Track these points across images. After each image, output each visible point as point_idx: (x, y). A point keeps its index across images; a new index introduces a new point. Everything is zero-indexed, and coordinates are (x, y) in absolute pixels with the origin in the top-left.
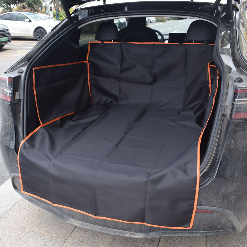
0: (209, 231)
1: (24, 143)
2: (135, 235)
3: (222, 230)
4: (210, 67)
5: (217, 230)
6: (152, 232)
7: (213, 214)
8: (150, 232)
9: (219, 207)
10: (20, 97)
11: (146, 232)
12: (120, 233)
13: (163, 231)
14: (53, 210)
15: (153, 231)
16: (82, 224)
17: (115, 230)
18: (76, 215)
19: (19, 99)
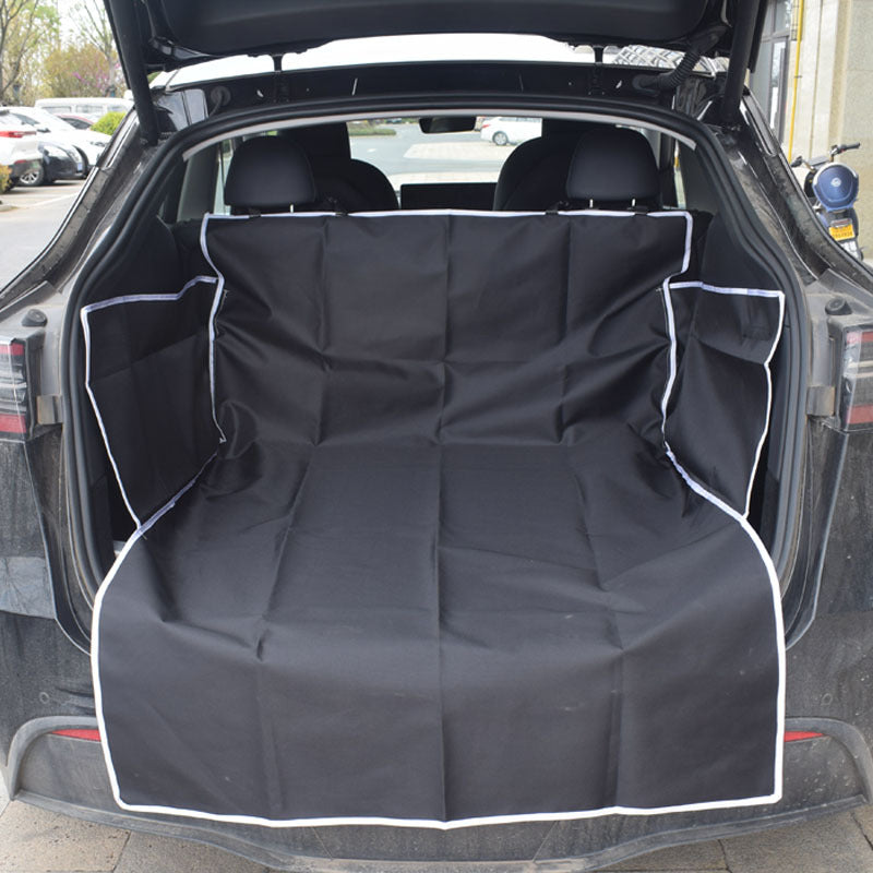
0: (790, 813)
2: (555, 868)
3: (825, 805)
5: (814, 805)
6: (610, 846)
7: (810, 744)
8: (602, 847)
9: (828, 714)
10: (56, 417)
11: (590, 850)
13: (648, 837)
14: (223, 838)
15: (614, 842)
17: (478, 863)
18: (324, 837)
19: (53, 422)
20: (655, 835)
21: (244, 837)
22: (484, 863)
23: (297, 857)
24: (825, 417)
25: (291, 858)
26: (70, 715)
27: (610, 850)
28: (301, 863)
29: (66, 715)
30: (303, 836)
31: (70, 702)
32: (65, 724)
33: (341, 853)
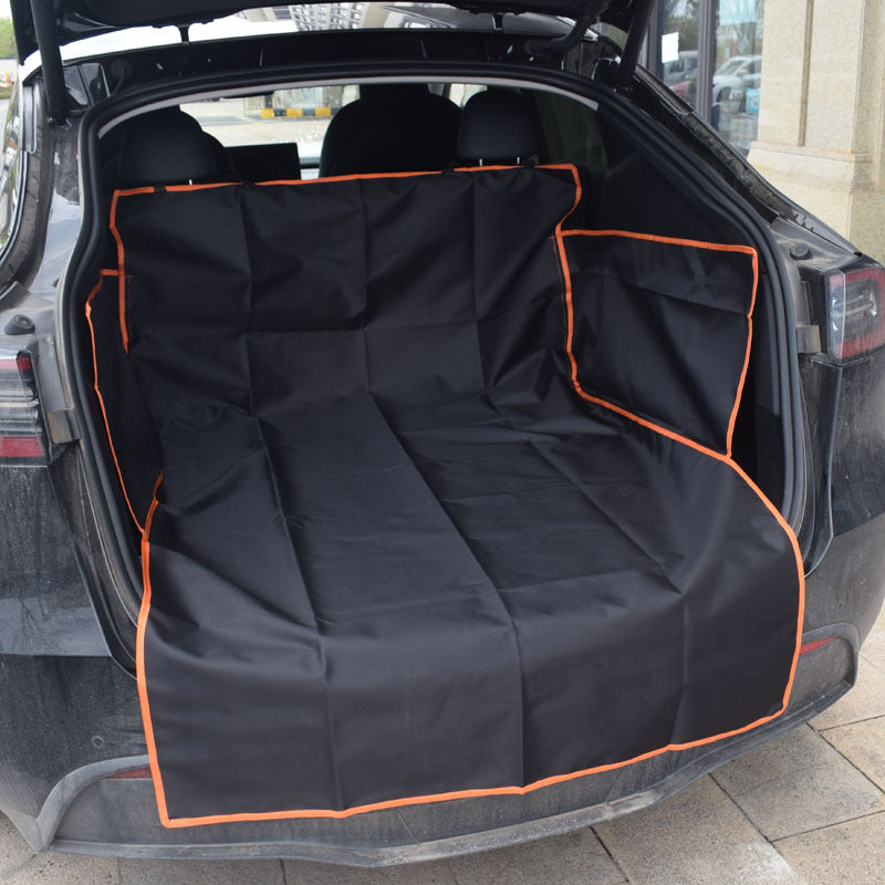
1: (151, 618)
2: (629, 805)
3: (823, 697)
4: (564, 238)
5: (816, 699)
6: (669, 774)
7: (828, 648)
8: (664, 777)
9: (840, 620)
10: (72, 435)
11: (653, 782)
12: (580, 819)
15: (672, 769)
16: (441, 848)
17: (558, 817)
18: (412, 825)
19: (69, 439)
20: (705, 755)
21: (327, 841)
22: (566, 814)
23: (384, 850)
24: (814, 354)
25: (378, 852)
26: (133, 755)
27: (669, 777)
28: (391, 855)
29: (128, 755)
30: (390, 829)
31: (132, 741)
32: (128, 765)
33: (428, 837)
